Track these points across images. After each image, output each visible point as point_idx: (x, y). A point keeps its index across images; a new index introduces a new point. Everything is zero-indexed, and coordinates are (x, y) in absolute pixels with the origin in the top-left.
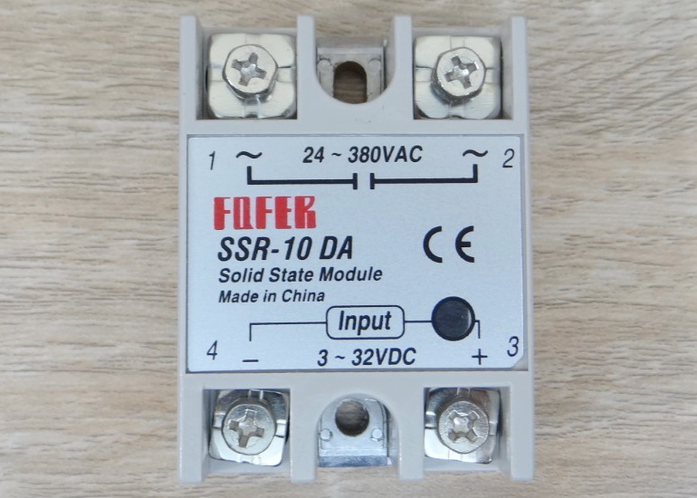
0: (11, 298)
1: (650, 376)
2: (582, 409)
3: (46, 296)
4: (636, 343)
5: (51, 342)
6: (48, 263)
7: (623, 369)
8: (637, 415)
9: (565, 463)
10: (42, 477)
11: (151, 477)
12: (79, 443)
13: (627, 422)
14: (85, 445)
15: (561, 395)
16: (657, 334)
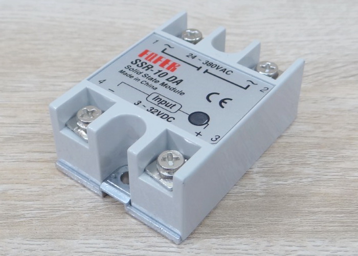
0: (13, 137)
1: (329, 162)
2: (297, 175)
3: (30, 136)
4: (319, 150)
5: (28, 152)
6: (33, 125)
7: (315, 160)
8: (326, 177)
9: (292, 196)
10: (13, 202)
11: (70, 202)
12: (35, 189)
13: (321, 179)
14: (38, 190)
15: (286, 169)
16: (329, 147)
